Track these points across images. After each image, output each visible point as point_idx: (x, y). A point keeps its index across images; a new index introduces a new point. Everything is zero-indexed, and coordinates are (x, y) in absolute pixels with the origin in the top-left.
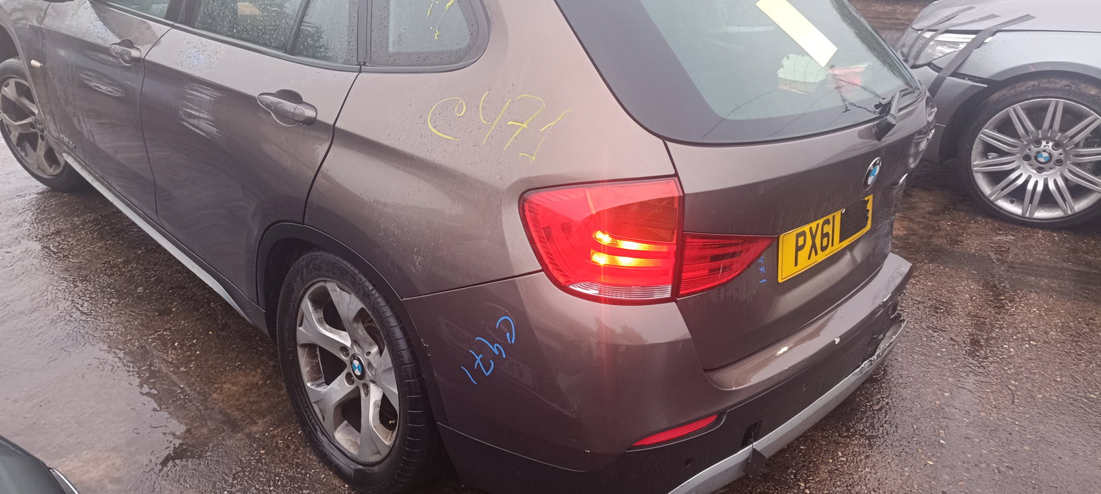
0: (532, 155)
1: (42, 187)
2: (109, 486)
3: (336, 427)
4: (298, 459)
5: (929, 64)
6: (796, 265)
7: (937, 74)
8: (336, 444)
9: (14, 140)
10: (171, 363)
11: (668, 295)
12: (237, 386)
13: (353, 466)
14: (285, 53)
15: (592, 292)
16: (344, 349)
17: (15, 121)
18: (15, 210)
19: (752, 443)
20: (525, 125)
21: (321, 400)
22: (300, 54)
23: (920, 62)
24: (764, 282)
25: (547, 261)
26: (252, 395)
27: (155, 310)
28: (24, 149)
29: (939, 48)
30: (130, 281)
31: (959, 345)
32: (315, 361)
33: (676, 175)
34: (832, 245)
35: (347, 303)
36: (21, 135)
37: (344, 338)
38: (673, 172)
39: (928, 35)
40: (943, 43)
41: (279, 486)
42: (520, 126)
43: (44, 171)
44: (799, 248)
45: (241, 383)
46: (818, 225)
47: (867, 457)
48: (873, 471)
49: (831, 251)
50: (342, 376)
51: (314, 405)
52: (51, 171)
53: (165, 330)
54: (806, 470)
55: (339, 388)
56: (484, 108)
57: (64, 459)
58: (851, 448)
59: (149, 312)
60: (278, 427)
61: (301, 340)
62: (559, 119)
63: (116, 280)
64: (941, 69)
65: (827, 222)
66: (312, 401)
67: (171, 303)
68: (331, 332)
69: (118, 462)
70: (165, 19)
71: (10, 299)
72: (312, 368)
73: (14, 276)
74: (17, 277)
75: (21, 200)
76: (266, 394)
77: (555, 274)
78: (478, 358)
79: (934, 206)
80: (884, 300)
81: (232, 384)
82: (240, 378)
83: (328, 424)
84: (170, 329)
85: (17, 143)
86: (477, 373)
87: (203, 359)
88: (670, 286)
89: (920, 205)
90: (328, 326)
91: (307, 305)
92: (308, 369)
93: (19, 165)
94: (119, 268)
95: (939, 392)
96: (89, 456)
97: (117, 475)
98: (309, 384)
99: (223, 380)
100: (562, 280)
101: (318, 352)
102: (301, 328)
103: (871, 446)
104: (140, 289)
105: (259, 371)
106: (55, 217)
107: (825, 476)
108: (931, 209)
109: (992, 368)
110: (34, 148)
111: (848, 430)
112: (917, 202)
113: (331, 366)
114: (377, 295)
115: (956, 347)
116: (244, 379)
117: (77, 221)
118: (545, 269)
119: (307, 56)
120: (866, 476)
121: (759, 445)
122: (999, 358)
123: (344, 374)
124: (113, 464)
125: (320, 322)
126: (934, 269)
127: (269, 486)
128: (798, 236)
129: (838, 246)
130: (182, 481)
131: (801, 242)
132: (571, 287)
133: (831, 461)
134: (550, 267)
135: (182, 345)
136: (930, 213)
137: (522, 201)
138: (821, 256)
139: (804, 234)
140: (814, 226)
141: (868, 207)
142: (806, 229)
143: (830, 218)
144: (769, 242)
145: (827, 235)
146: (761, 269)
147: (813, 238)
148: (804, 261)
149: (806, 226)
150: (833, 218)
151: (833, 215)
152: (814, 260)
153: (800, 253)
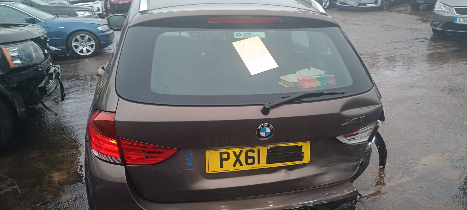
6: (221, 167)
11: (121, 163)
24: (192, 170)
33: (115, 112)
34: (259, 163)
44: (222, 160)
49: (256, 166)
65: (253, 151)
88: (120, 158)
128: (221, 154)
129: (263, 164)
131: (225, 156)
138: (245, 167)
139: (228, 154)
140: (237, 151)
141: (303, 150)
142: (231, 151)
143: (256, 149)
144: (176, 151)
145: (253, 158)
146: (188, 164)
147: (238, 157)
148: (228, 166)
149: (229, 150)
150: (259, 150)
151: (259, 148)
152: (238, 167)
153: (224, 163)
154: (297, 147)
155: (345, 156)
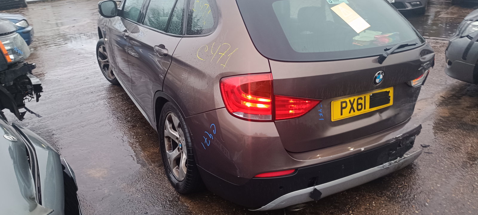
0: (224, 65)
1: (110, 83)
2: (101, 179)
3: (174, 168)
4: (161, 178)
5: (467, 36)
6: (342, 114)
7: (470, 40)
8: (173, 174)
9: (102, 67)
10: (131, 143)
11: (271, 119)
12: (150, 152)
13: (177, 182)
14: (165, 32)
15: (241, 116)
16: (177, 138)
17: (103, 60)
18: (99, 90)
19: (314, 186)
20: (224, 54)
21: (170, 157)
22: (168, 32)
23: (463, 35)
24: (323, 120)
25: (227, 104)
26: (153, 156)
27: (132, 126)
28: (105, 70)
29: (474, 28)
30: (127, 115)
31: (455, 165)
32: (170, 143)
33: (271, 72)
34: (365, 109)
35: (176, 121)
36: (104, 65)
37: (176, 134)
38: (270, 71)
39: (469, 22)
40: (475, 26)
41: (152, 186)
42: (222, 55)
43: (110, 78)
44: (342, 108)
45: (151, 152)
46: (354, 99)
47: (386, 205)
48: (386, 211)
49: (363, 111)
50: (177, 149)
51: (168, 159)
52: (112, 78)
53: (133, 132)
54: (355, 207)
55: (175, 153)
56: (213, 48)
57: (91, 169)
58: (380, 201)
59: (130, 126)
60: (158, 167)
61: (165, 135)
62: (234, 51)
63: (123, 115)
64: (472, 38)
65: (361, 98)
66: (168, 158)
67: (137, 124)
68: (174, 132)
69: (106, 172)
70: (137, 22)
71: (90, 119)
72: (169, 145)
73: (93, 112)
74: (94, 112)
75: (102, 87)
76: (158, 156)
77: (229, 109)
78: (206, 139)
79: (471, 104)
80: (397, 136)
81: (148, 152)
82: (151, 150)
83: (171, 166)
84: (134, 132)
85: (103, 68)
86: (206, 145)
87: (141, 143)
88: (271, 115)
89: (463, 103)
90: (173, 130)
91: (167, 122)
92: (167, 146)
93: (104, 76)
94: (125, 111)
95: (435, 184)
96: (98, 169)
97: (104, 176)
98: (167, 152)
99: (146, 150)
100: (231, 111)
101: (171, 140)
102: (165, 131)
103: (390, 201)
104: (129, 118)
105: (158, 148)
106: (110, 93)
107: (362, 210)
108: (468, 105)
109: (468, 177)
110: (108, 69)
111: (382, 194)
112: (462, 102)
113: (174, 145)
114: (182, 117)
115: (453, 166)
116: (152, 150)
117: (117, 95)
118: (226, 107)
119: (170, 33)
120: (382, 213)
121: (318, 187)
122: (474, 173)
123: (177, 148)
124: (105, 172)
125: (170, 128)
126: (457, 132)
127: (149, 186)
128: (342, 103)
129: (368, 110)
130: (123, 180)
131: (344, 105)
132: (234, 114)
133: (368, 205)
134: (228, 106)
135: (136, 137)
136: (467, 107)
137: (221, 82)
138: (357, 113)
139: (346, 102)
140: (352, 99)
141: (390, 95)
142: (347, 100)
143: (363, 97)
144: (318, 102)
145: (361, 104)
146: (320, 114)
147: (352, 104)
148: (346, 114)
149: (347, 99)
150: (365, 97)
151: (365, 96)
152: (353, 114)
153: (343, 110)
154: (386, 92)
155: (408, 98)
